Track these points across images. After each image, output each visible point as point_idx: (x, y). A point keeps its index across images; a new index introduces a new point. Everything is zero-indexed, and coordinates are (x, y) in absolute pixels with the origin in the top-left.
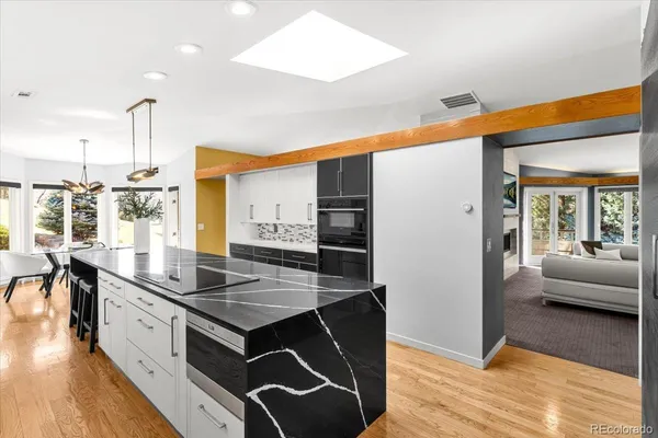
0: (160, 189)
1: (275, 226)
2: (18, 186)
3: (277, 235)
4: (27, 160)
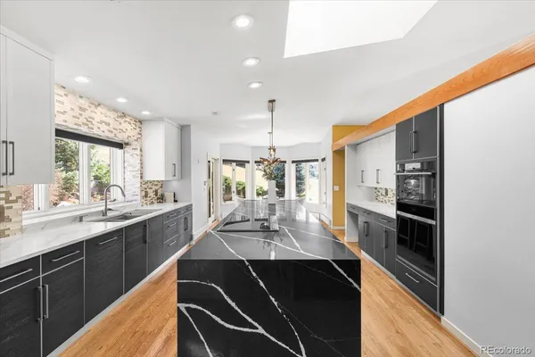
0: (317, 160)
1: (386, 190)
2: (248, 162)
3: (386, 199)
4: (253, 147)
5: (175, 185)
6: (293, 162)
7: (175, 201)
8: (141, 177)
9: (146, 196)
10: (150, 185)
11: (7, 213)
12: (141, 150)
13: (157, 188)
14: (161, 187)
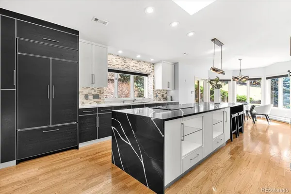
2: (230, 80)
5: (172, 93)
6: (267, 78)
7: (171, 100)
8: (154, 88)
9: (156, 96)
10: (159, 92)
11: (100, 96)
12: (154, 77)
13: (163, 93)
14: (166, 93)
